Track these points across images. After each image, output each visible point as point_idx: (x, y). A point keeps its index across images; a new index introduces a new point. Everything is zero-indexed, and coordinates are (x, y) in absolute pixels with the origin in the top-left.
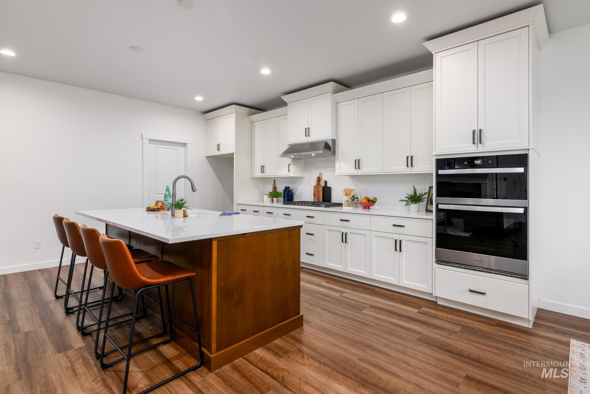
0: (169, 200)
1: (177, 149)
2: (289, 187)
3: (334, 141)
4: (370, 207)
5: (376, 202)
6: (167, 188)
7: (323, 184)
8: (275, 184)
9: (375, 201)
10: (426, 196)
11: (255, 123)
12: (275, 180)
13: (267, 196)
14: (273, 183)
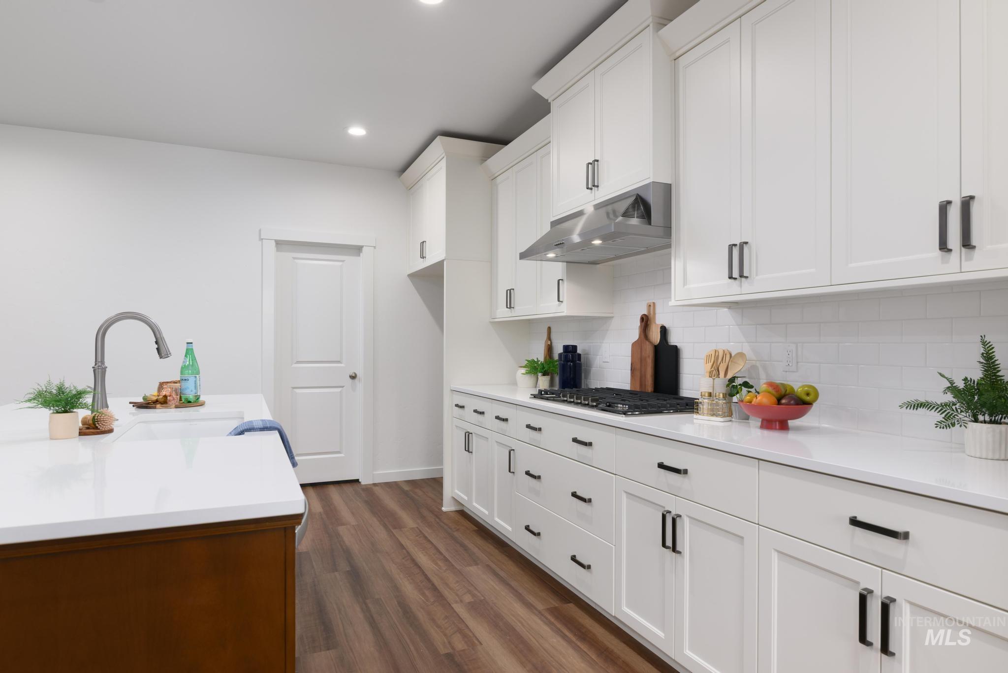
0: (188, 380)
1: (343, 261)
2: (575, 347)
3: (667, 190)
4: (789, 421)
5: (814, 404)
6: (187, 349)
7: (656, 337)
8: (549, 338)
9: (808, 399)
11: (499, 179)
12: (549, 329)
13: (523, 371)
14: (545, 336)
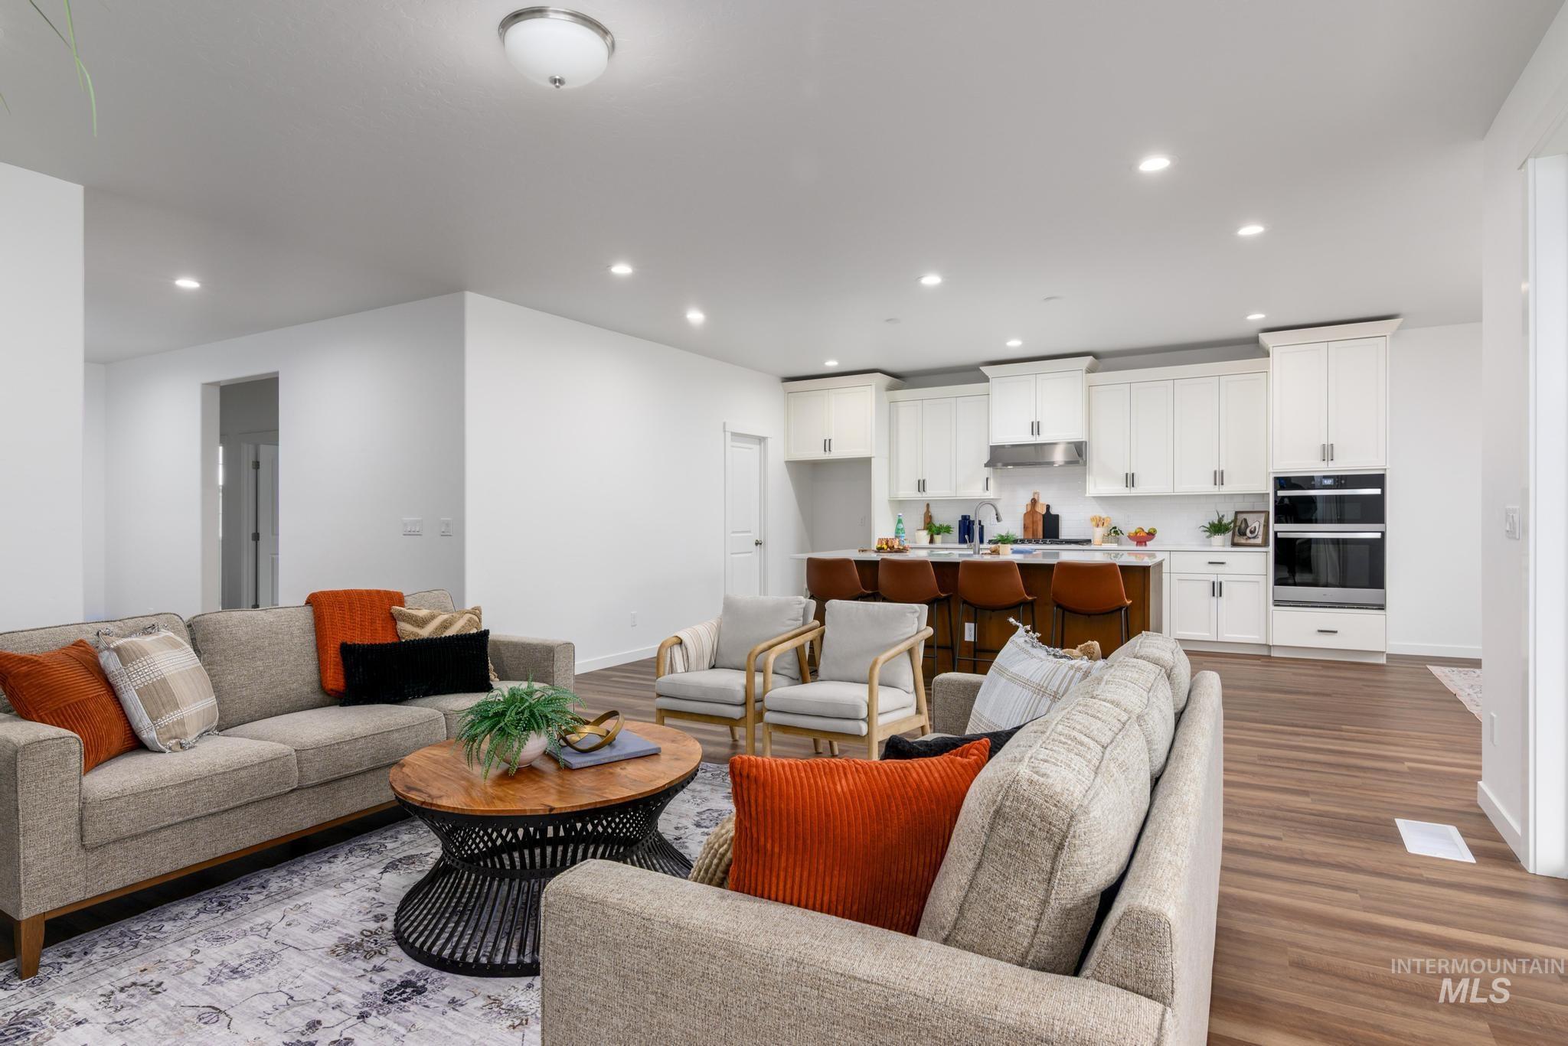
1: (752, 449)
5: (1158, 535)
7: (1042, 510)
8: (929, 512)
9: (1155, 533)
10: (1232, 525)
11: (901, 404)
12: (928, 505)
14: (924, 510)
